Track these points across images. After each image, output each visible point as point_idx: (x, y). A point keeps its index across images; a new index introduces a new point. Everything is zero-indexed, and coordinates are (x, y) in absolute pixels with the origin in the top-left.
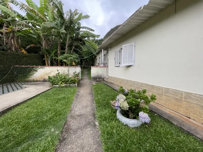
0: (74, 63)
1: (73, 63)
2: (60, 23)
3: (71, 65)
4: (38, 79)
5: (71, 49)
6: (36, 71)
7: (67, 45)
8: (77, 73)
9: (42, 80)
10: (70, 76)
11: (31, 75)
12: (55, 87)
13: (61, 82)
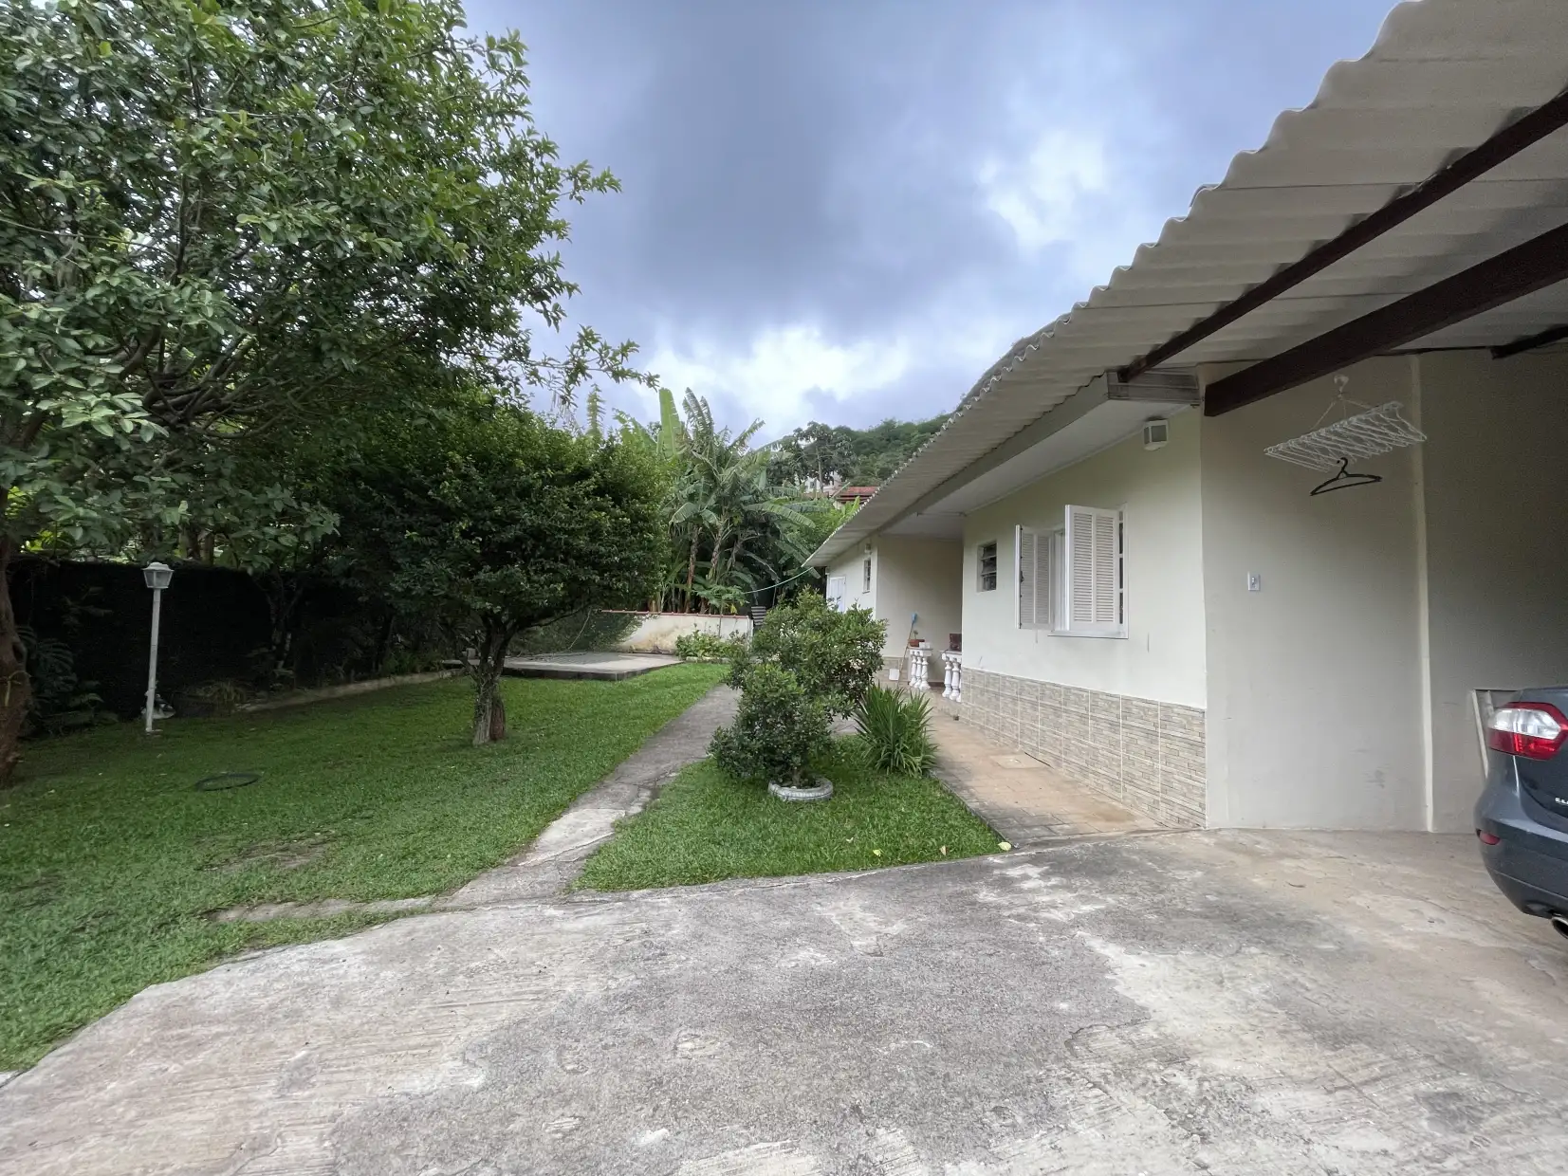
0: (733, 609)
1: (733, 607)
2: (705, 488)
3: (727, 612)
4: (641, 647)
5: (729, 554)
6: (639, 624)
7: (717, 547)
8: (740, 635)
9: (650, 648)
10: (723, 641)
11: (627, 635)
12: (690, 661)
13: (702, 651)
